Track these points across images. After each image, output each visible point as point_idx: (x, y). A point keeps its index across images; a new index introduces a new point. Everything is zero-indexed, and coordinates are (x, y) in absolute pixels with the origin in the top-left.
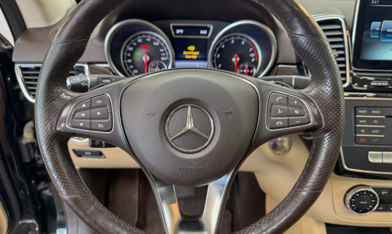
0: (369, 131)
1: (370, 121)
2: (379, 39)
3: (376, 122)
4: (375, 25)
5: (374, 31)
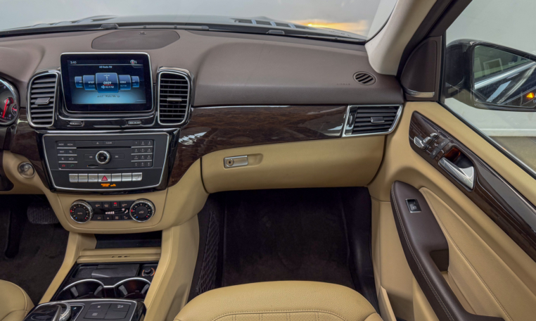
0: (67, 159)
1: (67, 151)
2: (83, 89)
3: (71, 152)
4: (77, 79)
5: (78, 83)
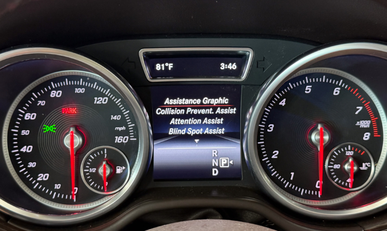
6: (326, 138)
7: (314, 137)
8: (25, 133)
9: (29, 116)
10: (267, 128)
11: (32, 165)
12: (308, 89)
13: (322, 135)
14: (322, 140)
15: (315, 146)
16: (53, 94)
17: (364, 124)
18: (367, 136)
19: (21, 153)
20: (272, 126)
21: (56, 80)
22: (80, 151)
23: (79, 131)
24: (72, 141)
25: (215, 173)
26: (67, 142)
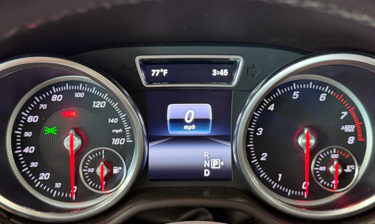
6: (313, 141)
7: (301, 141)
8: (28, 134)
9: (32, 119)
10: (256, 131)
11: (34, 165)
12: (296, 95)
13: (308, 138)
14: (308, 143)
15: (301, 149)
16: (55, 98)
17: (349, 128)
18: (351, 140)
19: (24, 154)
20: (261, 130)
21: (57, 85)
22: (80, 152)
23: (78, 132)
24: (71, 142)
25: (207, 174)
26: (66, 143)
